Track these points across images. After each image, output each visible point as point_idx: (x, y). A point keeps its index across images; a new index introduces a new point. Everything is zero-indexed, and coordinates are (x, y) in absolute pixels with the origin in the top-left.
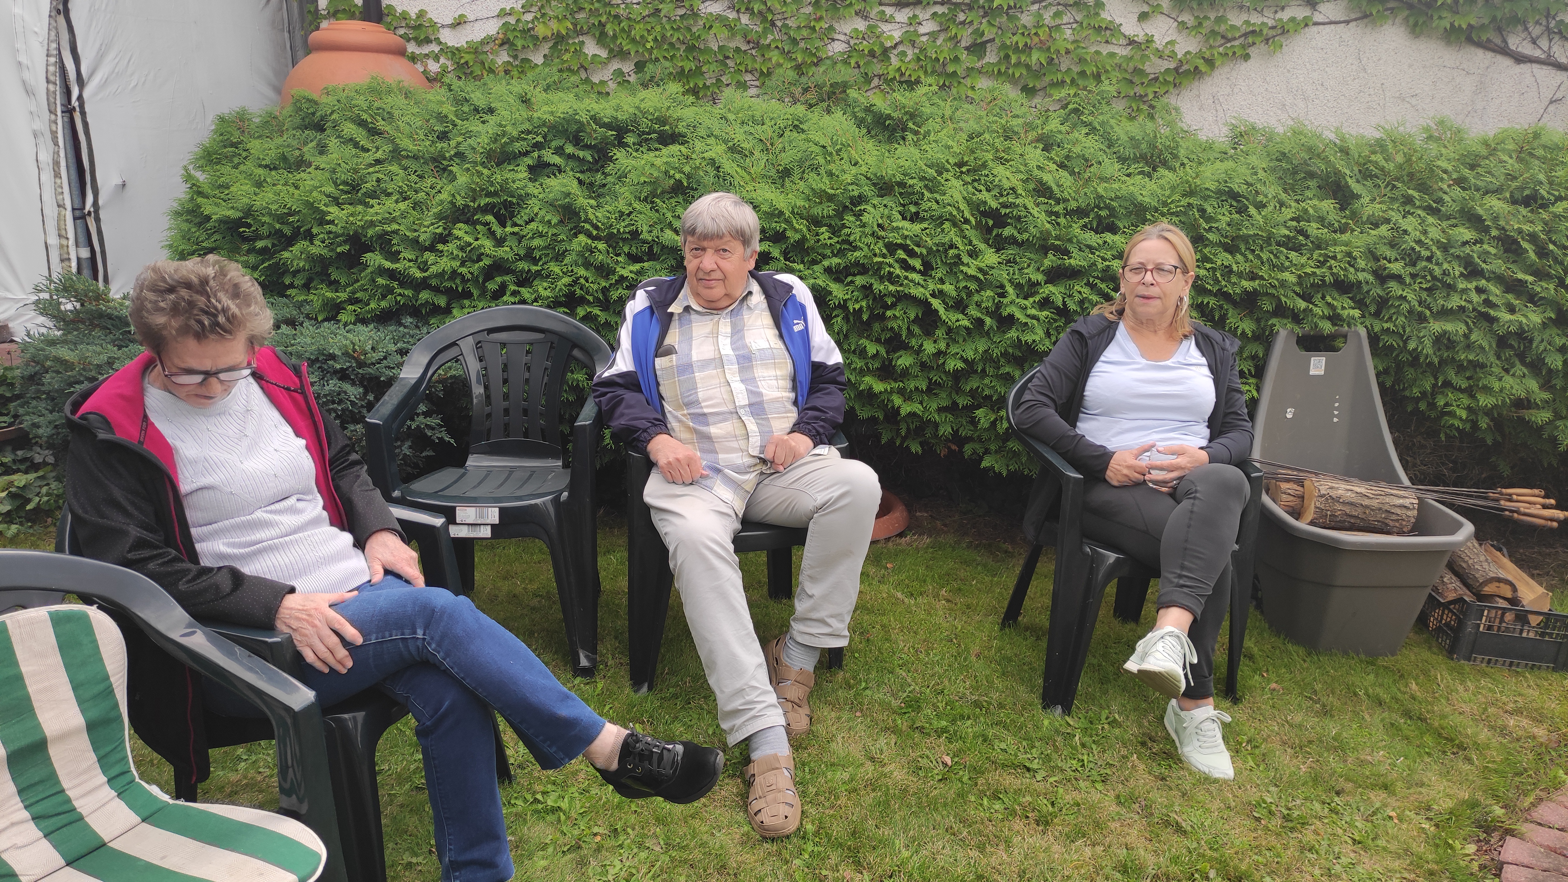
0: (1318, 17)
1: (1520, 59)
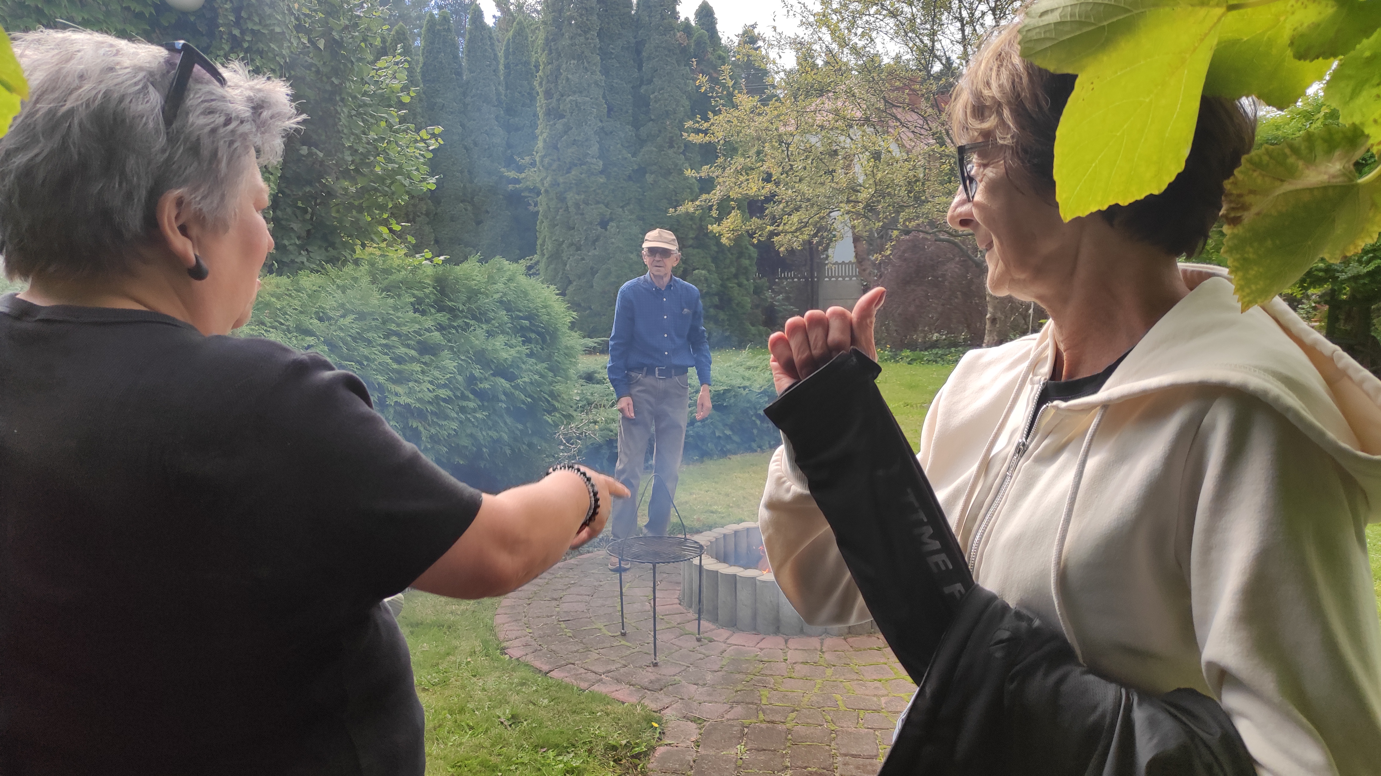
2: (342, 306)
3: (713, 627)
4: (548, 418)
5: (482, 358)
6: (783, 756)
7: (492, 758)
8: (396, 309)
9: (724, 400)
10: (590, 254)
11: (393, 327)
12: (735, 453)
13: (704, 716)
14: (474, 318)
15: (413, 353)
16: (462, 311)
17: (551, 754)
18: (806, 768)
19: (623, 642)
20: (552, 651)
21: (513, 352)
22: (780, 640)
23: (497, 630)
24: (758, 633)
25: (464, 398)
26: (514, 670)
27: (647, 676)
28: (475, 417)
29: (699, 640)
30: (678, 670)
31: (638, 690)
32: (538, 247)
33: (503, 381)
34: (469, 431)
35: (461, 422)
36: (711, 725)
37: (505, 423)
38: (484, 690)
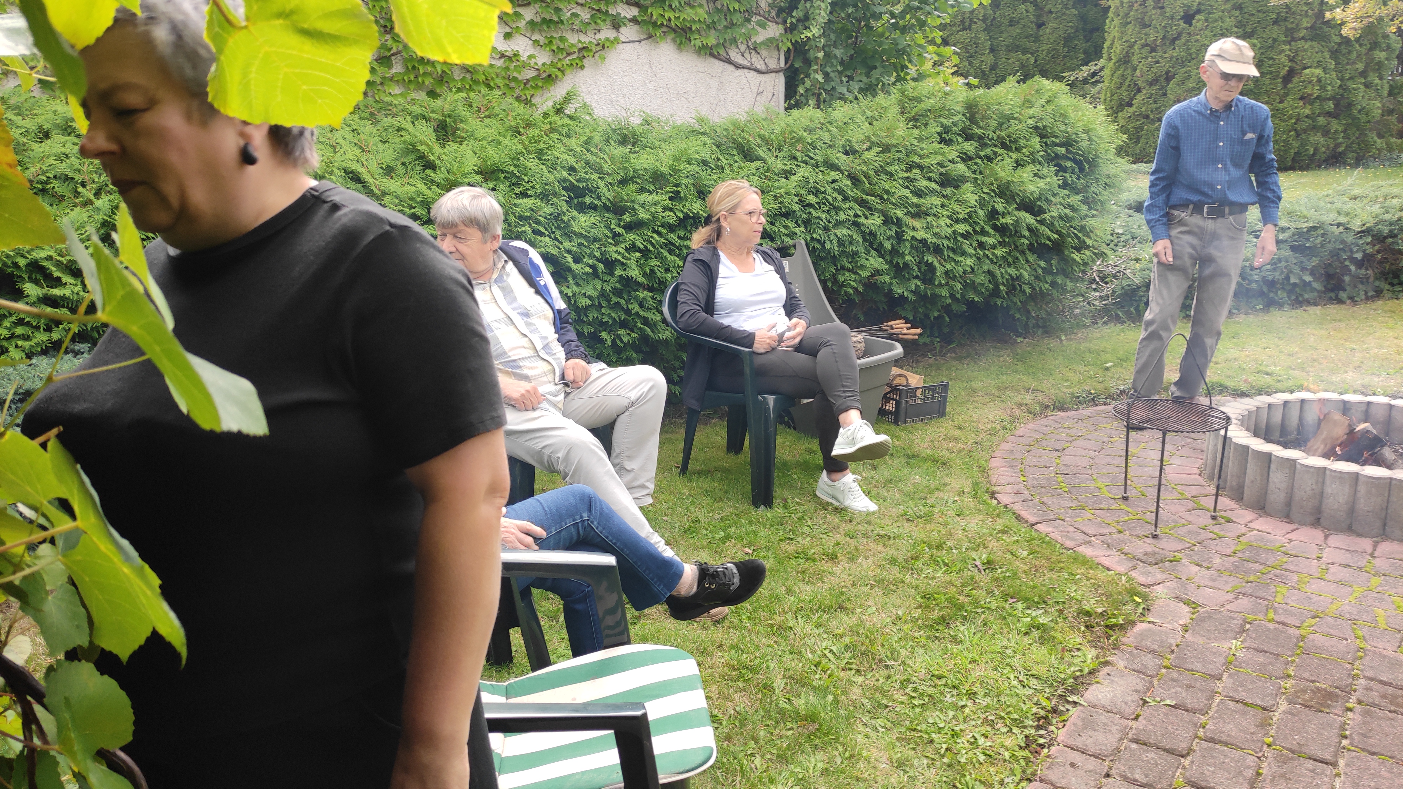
0: (623, 38)
1: (738, 66)
2: (868, 138)
3: (1236, 506)
4: (1077, 257)
5: (1005, 191)
6: (1287, 663)
7: (961, 597)
8: (920, 139)
9: (1307, 239)
10: (1166, 55)
11: (916, 159)
12: (1315, 304)
13: (1201, 601)
14: (1004, 146)
15: (934, 185)
16: (992, 139)
17: (1020, 606)
18: (1313, 682)
19: (1123, 507)
20: (1043, 503)
21: (1041, 184)
22: (1318, 534)
23: (990, 472)
24: (1291, 522)
25: (983, 233)
26: (998, 516)
27: (1146, 546)
28: (993, 254)
29: (1214, 518)
30: (1181, 546)
31: (1129, 560)
32: (1105, 50)
33: (1027, 215)
34: (986, 268)
35: (979, 258)
36: (1206, 612)
37: (1027, 261)
38: (965, 530)
